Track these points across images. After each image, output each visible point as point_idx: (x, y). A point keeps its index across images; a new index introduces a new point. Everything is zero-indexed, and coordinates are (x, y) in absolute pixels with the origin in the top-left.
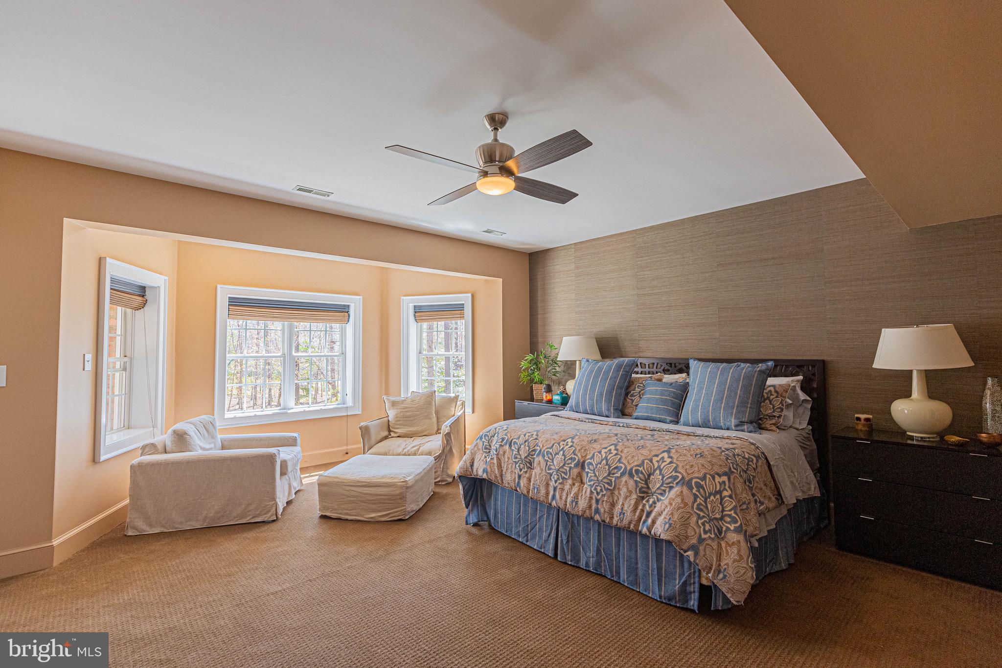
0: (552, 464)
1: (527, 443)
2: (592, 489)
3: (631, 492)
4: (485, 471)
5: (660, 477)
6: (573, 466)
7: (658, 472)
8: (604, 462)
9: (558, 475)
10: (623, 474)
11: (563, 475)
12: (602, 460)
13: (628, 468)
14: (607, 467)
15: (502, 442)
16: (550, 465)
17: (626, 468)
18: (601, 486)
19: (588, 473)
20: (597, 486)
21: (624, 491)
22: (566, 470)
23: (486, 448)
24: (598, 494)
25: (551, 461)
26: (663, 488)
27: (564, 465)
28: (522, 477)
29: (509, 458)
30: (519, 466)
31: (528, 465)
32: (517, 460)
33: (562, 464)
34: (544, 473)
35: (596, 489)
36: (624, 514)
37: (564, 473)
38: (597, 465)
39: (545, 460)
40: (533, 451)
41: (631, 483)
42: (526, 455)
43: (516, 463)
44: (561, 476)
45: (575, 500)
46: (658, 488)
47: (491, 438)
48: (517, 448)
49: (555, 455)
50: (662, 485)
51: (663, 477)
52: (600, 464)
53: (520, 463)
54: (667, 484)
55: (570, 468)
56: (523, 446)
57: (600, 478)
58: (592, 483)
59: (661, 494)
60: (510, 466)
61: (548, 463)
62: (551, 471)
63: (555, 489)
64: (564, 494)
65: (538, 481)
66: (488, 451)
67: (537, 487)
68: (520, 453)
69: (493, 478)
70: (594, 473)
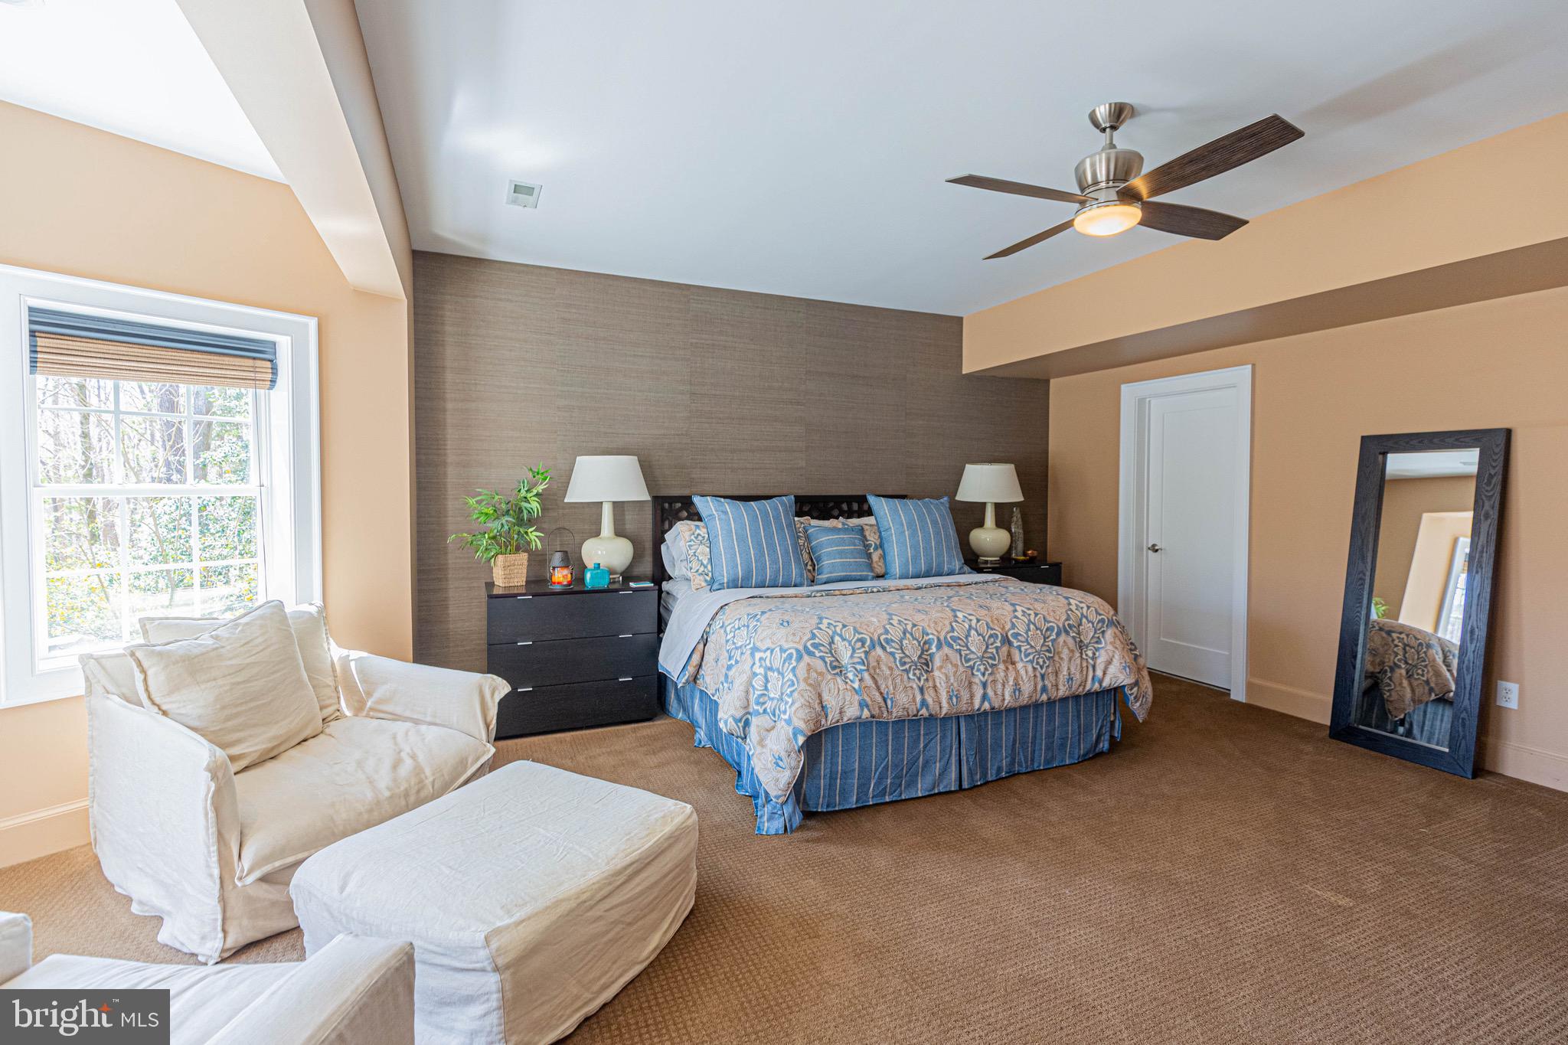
0: (968, 652)
1: (908, 635)
2: (1034, 664)
3: (1072, 651)
4: (863, 705)
5: (1090, 625)
6: (999, 644)
7: (1084, 620)
8: (1032, 626)
9: (984, 664)
10: (1058, 634)
11: (990, 661)
12: (1028, 625)
13: (1061, 626)
14: (1038, 632)
15: (863, 646)
16: (966, 655)
17: (1058, 626)
18: (1042, 658)
19: (1019, 648)
20: (1038, 658)
21: (1065, 654)
22: (992, 653)
23: (834, 668)
24: (1042, 667)
25: (965, 649)
26: (1097, 635)
27: (987, 647)
28: (925, 689)
29: (891, 669)
30: (914, 674)
31: (925, 668)
32: (907, 666)
33: (984, 648)
34: (961, 669)
35: (1038, 663)
36: (1072, 679)
37: (990, 658)
38: (1027, 633)
39: (956, 650)
40: (925, 643)
41: (1070, 641)
42: (919, 653)
43: (907, 671)
44: (988, 663)
45: (1017, 689)
46: (1093, 637)
47: (831, 646)
48: (898, 647)
49: (967, 637)
50: (1095, 633)
51: (1093, 624)
52: (1029, 630)
53: (914, 669)
54: (1099, 630)
55: (997, 648)
56: (905, 642)
57: (1038, 648)
58: (1031, 657)
59: (1097, 642)
60: (898, 681)
61: (963, 653)
62: (971, 663)
63: (984, 685)
64: (1000, 686)
65: (955, 685)
66: (838, 670)
67: (955, 693)
68: (907, 652)
69: (876, 712)
70: (1029, 644)
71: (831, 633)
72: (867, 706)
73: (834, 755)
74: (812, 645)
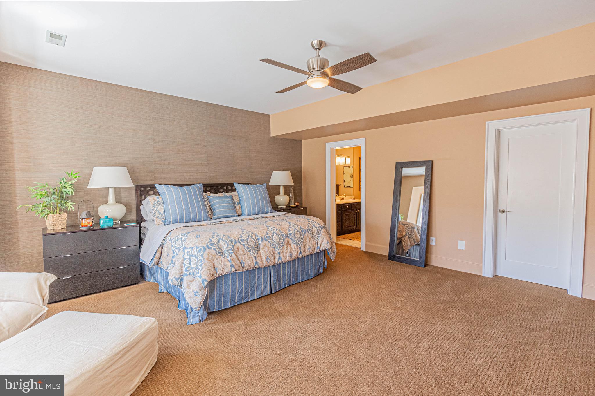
0: (273, 242)
1: (250, 237)
2: (297, 244)
3: (310, 238)
4: (232, 266)
6: (284, 238)
7: (314, 227)
8: (296, 230)
9: (279, 246)
10: (305, 233)
11: (281, 245)
12: (295, 230)
13: (306, 229)
14: (298, 232)
15: (232, 243)
16: (272, 243)
17: (305, 230)
18: (300, 241)
19: (292, 238)
20: (298, 242)
21: (308, 239)
22: (282, 241)
23: (220, 253)
24: (299, 245)
25: (272, 241)
27: (280, 239)
28: (257, 257)
29: (243, 251)
30: (253, 252)
31: (257, 249)
32: (250, 249)
33: (279, 240)
34: (271, 248)
35: (298, 244)
36: (310, 248)
37: (281, 243)
38: (294, 233)
39: (269, 241)
40: (256, 240)
41: (309, 235)
42: (254, 244)
43: (250, 251)
44: (280, 245)
45: (291, 254)
47: (218, 244)
48: (246, 242)
49: (272, 236)
50: (318, 231)
51: (317, 228)
52: (295, 232)
53: (253, 250)
55: (284, 239)
56: (249, 240)
57: (298, 238)
58: (296, 242)
59: (318, 234)
60: (246, 255)
61: (271, 242)
62: (274, 246)
63: (279, 254)
64: (285, 253)
65: (268, 254)
66: (221, 253)
67: (268, 258)
68: (249, 244)
69: (237, 268)
70: (295, 237)
71: (218, 239)
72: (234, 266)
73: (221, 287)
74: (210, 244)
